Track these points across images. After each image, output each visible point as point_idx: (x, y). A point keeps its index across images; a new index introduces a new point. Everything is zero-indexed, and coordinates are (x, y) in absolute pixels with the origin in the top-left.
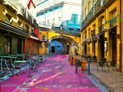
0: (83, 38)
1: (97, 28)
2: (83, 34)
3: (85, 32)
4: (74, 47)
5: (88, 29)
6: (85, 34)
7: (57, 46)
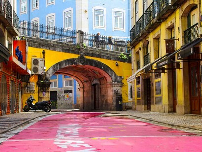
0: (138, 63)
1: (178, 35)
2: (138, 53)
3: (144, 47)
4: (115, 88)
5: (154, 39)
6: (144, 53)
7: (63, 90)
